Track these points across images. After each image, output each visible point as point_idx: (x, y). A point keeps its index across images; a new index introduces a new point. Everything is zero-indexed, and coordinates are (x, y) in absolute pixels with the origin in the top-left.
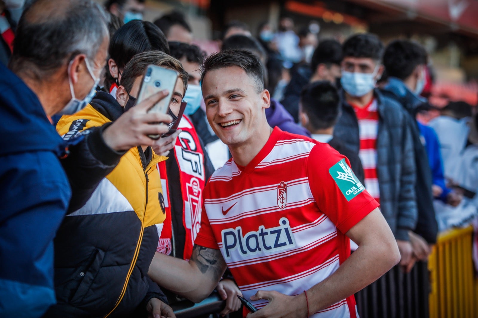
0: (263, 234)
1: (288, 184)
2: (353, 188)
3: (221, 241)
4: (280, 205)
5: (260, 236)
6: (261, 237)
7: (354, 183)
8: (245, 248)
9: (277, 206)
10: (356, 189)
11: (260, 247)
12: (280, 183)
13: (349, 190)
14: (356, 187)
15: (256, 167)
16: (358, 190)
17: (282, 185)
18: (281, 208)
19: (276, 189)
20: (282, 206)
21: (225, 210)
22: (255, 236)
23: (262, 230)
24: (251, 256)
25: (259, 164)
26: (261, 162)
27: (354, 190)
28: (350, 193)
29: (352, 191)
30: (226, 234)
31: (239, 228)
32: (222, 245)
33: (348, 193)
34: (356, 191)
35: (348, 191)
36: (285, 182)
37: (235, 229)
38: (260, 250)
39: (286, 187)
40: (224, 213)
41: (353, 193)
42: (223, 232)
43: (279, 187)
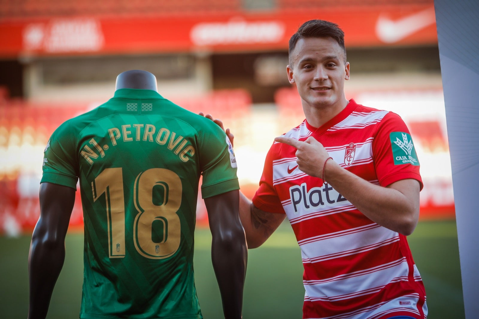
0: (327, 190)
1: (357, 145)
2: (404, 157)
3: (290, 198)
4: (347, 163)
5: (323, 191)
6: (325, 192)
7: (407, 154)
8: (308, 203)
9: (344, 164)
10: (406, 159)
11: (323, 202)
12: (349, 144)
13: (400, 157)
14: (408, 158)
15: (328, 130)
16: (408, 160)
17: (352, 146)
18: (347, 165)
19: (345, 149)
20: (349, 163)
21: (290, 169)
22: (319, 192)
23: (326, 186)
24: (313, 210)
25: (332, 128)
26: (334, 126)
27: (404, 159)
28: (399, 159)
29: (402, 158)
30: (293, 191)
32: (290, 201)
33: (398, 158)
34: (405, 161)
35: (398, 157)
36: (354, 143)
37: (300, 186)
38: (323, 204)
39: (355, 147)
40: (290, 171)
41: (402, 160)
42: (291, 188)
43: (347, 147)
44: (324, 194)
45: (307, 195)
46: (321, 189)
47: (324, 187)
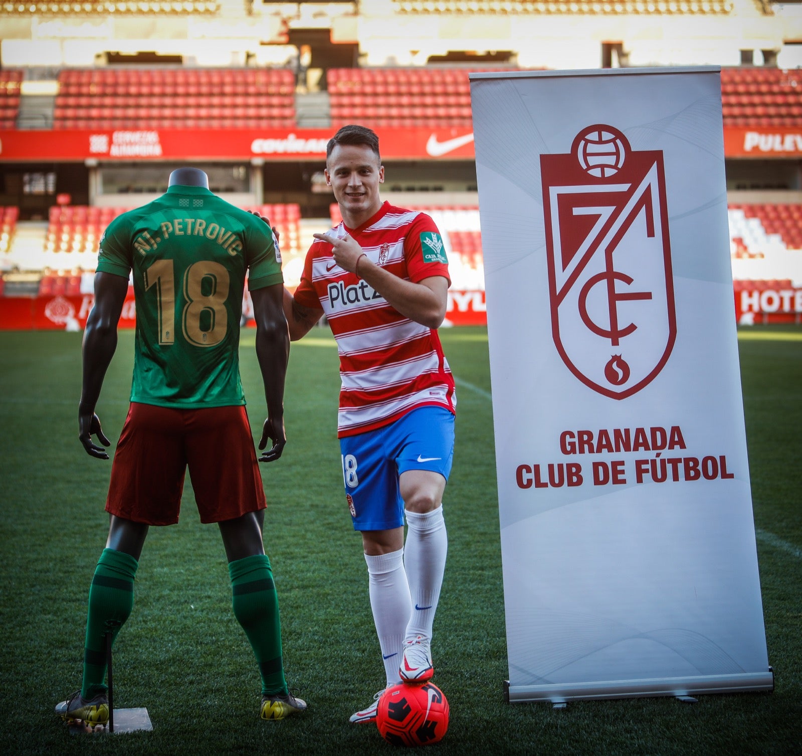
0: (362, 287)
3: (327, 295)
5: (359, 289)
6: (361, 290)
7: (436, 253)
8: (346, 300)
9: (378, 263)
11: (359, 299)
12: (383, 244)
14: (437, 256)
15: (363, 231)
16: (437, 259)
17: (385, 246)
19: (379, 249)
20: (383, 262)
21: (329, 267)
22: (355, 289)
23: (362, 283)
24: (350, 306)
25: (367, 229)
26: (369, 227)
27: (434, 257)
28: (429, 258)
29: (431, 257)
30: (331, 288)
31: (342, 282)
32: (328, 297)
33: (427, 257)
34: (434, 259)
35: (428, 255)
36: (388, 243)
37: (338, 283)
38: (359, 301)
39: (388, 247)
40: (328, 270)
41: (431, 259)
42: (329, 285)
43: (382, 247)
44: (360, 292)
45: (345, 292)
46: (357, 286)
47: (360, 285)
